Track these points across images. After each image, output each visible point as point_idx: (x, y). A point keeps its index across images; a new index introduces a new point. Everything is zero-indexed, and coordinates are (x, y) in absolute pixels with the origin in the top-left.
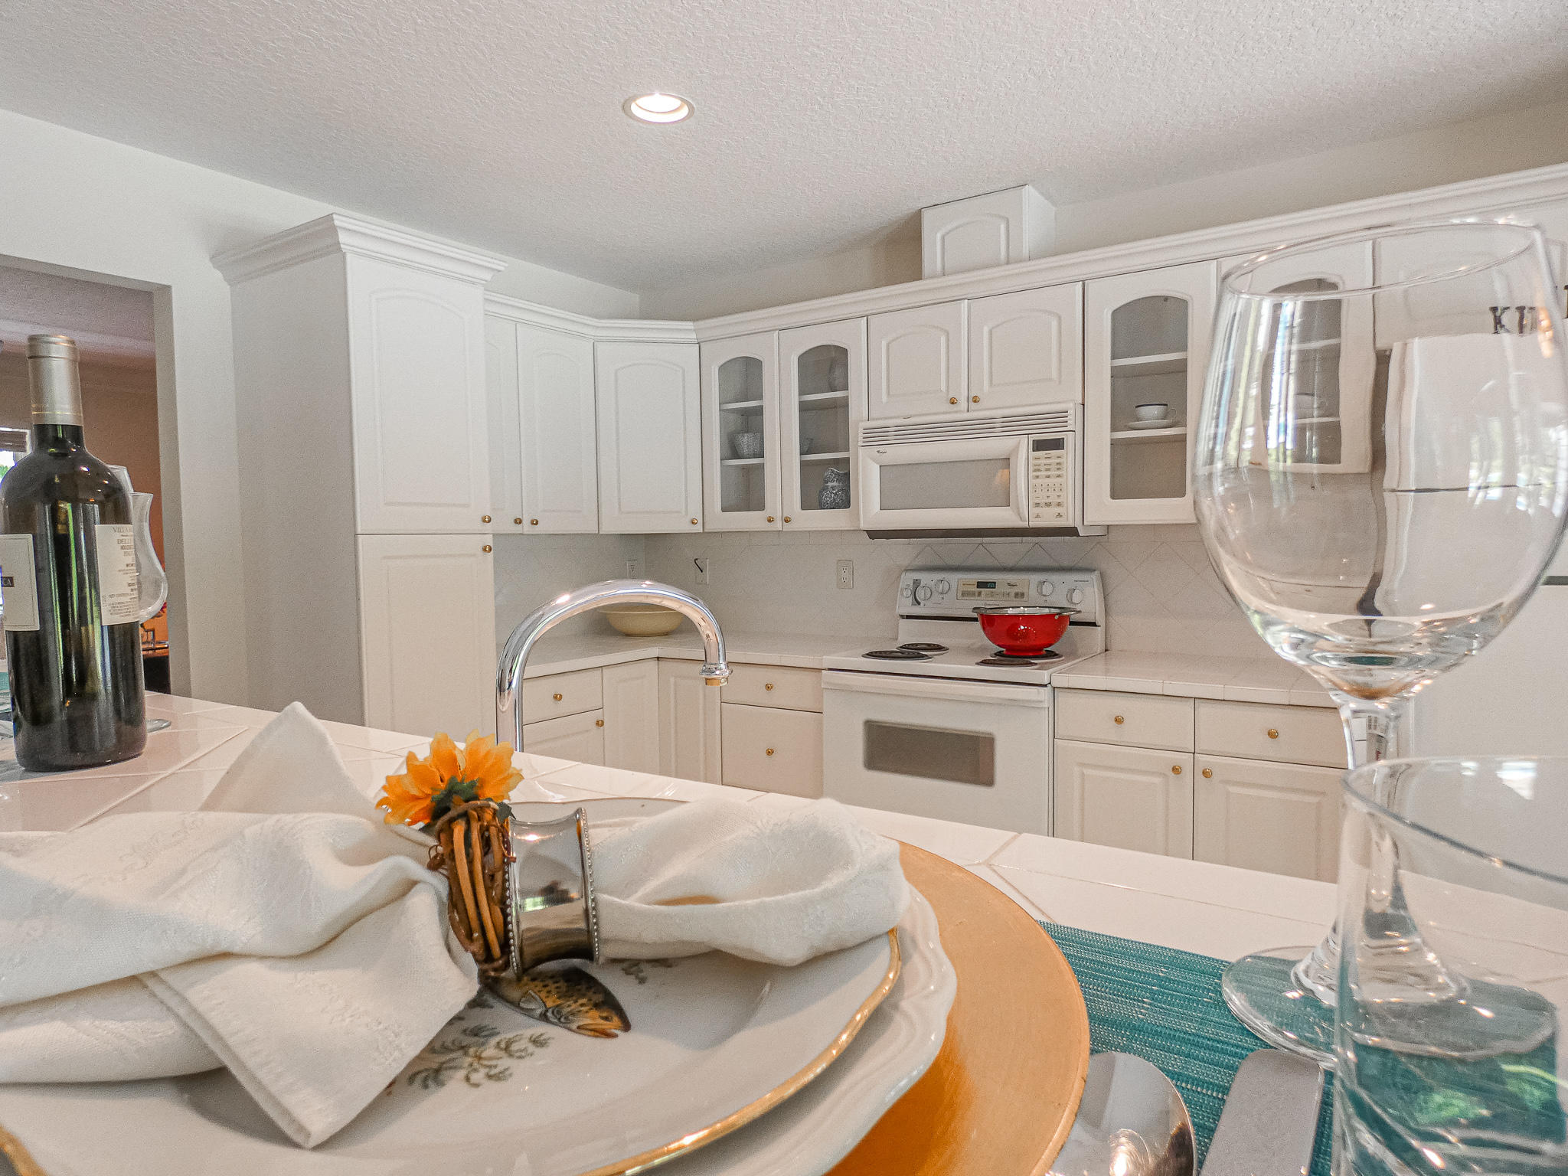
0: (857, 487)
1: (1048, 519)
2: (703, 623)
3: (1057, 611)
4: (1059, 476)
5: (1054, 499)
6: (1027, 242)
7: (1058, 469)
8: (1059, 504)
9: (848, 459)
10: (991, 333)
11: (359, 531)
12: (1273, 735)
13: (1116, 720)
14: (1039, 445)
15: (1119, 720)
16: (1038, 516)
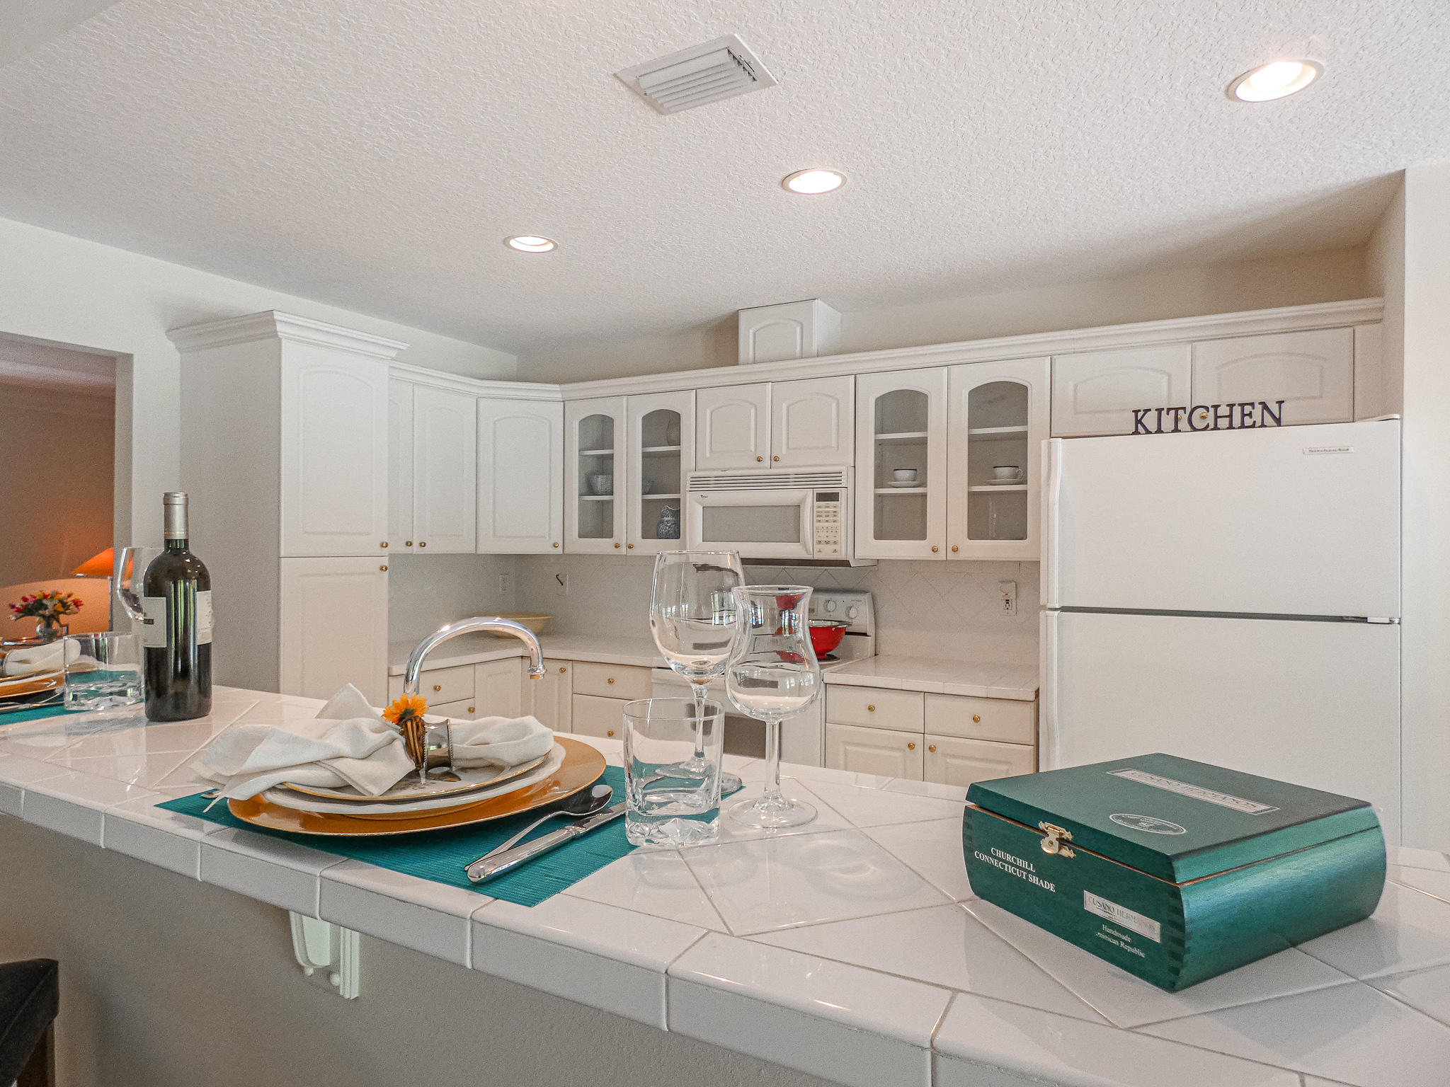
0: (685, 523)
1: (827, 553)
2: (529, 642)
3: (836, 623)
4: (835, 521)
5: (831, 539)
6: (817, 342)
7: (835, 516)
8: (835, 543)
9: (678, 500)
10: (788, 408)
11: (282, 555)
12: (976, 720)
13: (869, 709)
14: (822, 497)
15: (871, 709)
16: (820, 551)
